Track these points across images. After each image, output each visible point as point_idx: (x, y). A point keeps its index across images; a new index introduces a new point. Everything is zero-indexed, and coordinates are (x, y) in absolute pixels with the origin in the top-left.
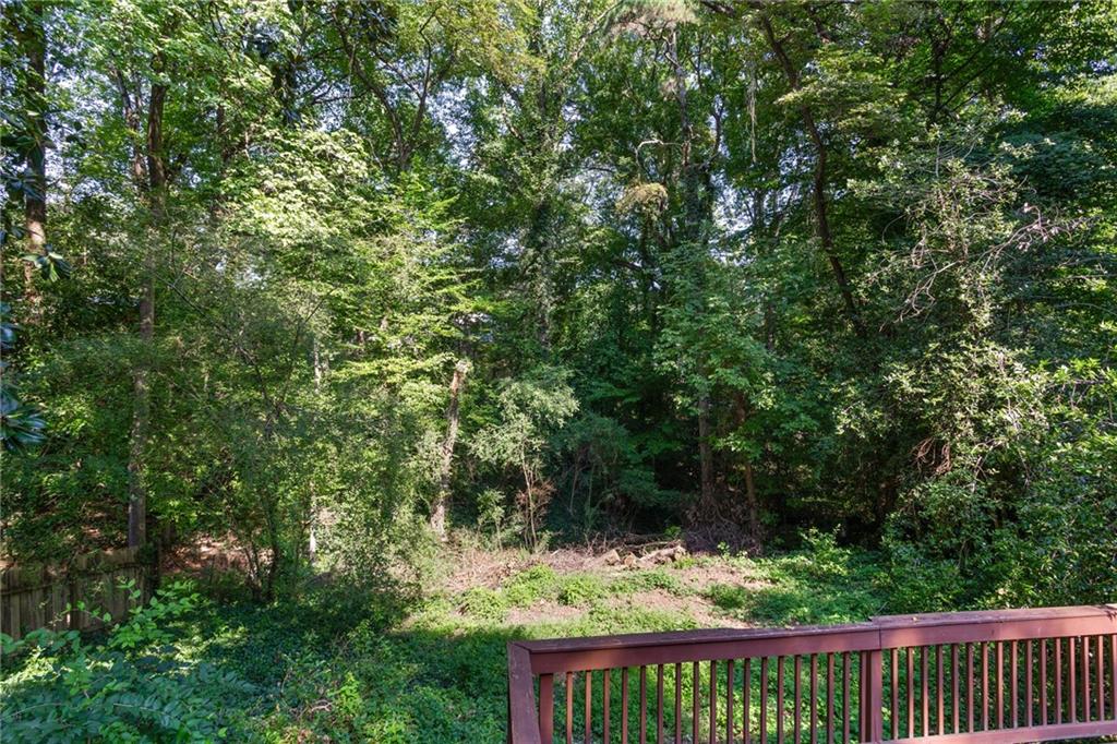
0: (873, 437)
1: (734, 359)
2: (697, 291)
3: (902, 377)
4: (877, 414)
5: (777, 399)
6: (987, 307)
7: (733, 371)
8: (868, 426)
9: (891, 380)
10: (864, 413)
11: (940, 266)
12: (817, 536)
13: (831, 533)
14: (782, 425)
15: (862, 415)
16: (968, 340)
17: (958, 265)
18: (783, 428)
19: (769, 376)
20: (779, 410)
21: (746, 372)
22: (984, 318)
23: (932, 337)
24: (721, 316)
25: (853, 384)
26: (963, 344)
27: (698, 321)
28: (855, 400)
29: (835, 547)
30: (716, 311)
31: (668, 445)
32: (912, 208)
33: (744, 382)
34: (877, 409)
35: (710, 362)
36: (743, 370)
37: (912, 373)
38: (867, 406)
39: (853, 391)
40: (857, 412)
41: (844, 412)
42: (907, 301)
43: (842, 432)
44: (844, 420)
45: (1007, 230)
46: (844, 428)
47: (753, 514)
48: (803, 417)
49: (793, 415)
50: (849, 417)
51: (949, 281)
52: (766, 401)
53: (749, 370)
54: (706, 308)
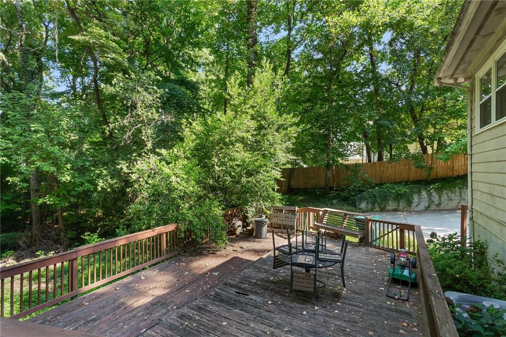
0: (113, 190)
1: (47, 157)
2: (24, 120)
3: (123, 166)
4: (115, 181)
5: (73, 177)
6: (151, 142)
7: (47, 164)
8: (111, 186)
9: (119, 167)
10: (110, 181)
11: (137, 125)
12: (89, 235)
13: (96, 233)
14: (76, 189)
15: (109, 181)
16: (146, 153)
17: (143, 126)
18: (77, 191)
19: (69, 166)
20: (74, 182)
21: (55, 164)
22: (149, 145)
23: (135, 151)
24: (39, 135)
25: (105, 169)
26: (143, 154)
27: (25, 136)
28: (106, 176)
29: (98, 238)
30: (36, 132)
31: (8, 207)
32: (127, 102)
33: (53, 169)
34: (115, 179)
35: (32, 159)
36: (53, 163)
37: (127, 165)
38: (111, 178)
39: (105, 172)
40: (107, 180)
41: (101, 181)
42: (124, 137)
43: (100, 189)
44: (101, 184)
45: (156, 116)
46: (101, 187)
47: (62, 234)
48: (86, 184)
49: (82, 184)
50: (104, 183)
51: (139, 131)
52: (66, 178)
53: (57, 163)
54: (30, 130)
